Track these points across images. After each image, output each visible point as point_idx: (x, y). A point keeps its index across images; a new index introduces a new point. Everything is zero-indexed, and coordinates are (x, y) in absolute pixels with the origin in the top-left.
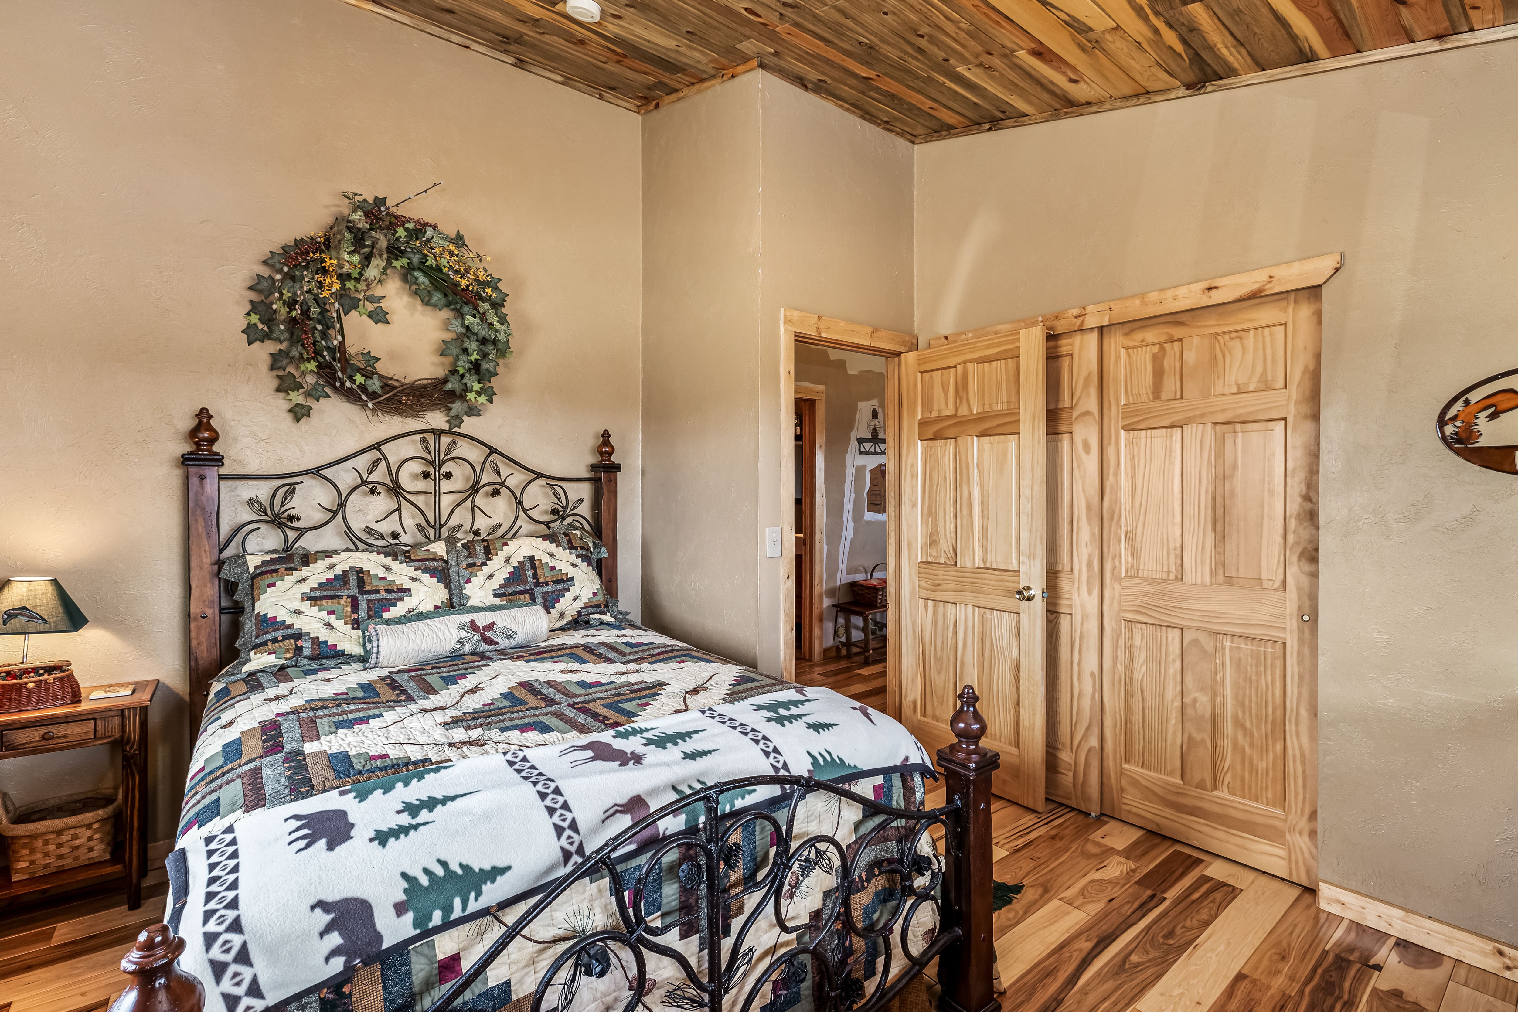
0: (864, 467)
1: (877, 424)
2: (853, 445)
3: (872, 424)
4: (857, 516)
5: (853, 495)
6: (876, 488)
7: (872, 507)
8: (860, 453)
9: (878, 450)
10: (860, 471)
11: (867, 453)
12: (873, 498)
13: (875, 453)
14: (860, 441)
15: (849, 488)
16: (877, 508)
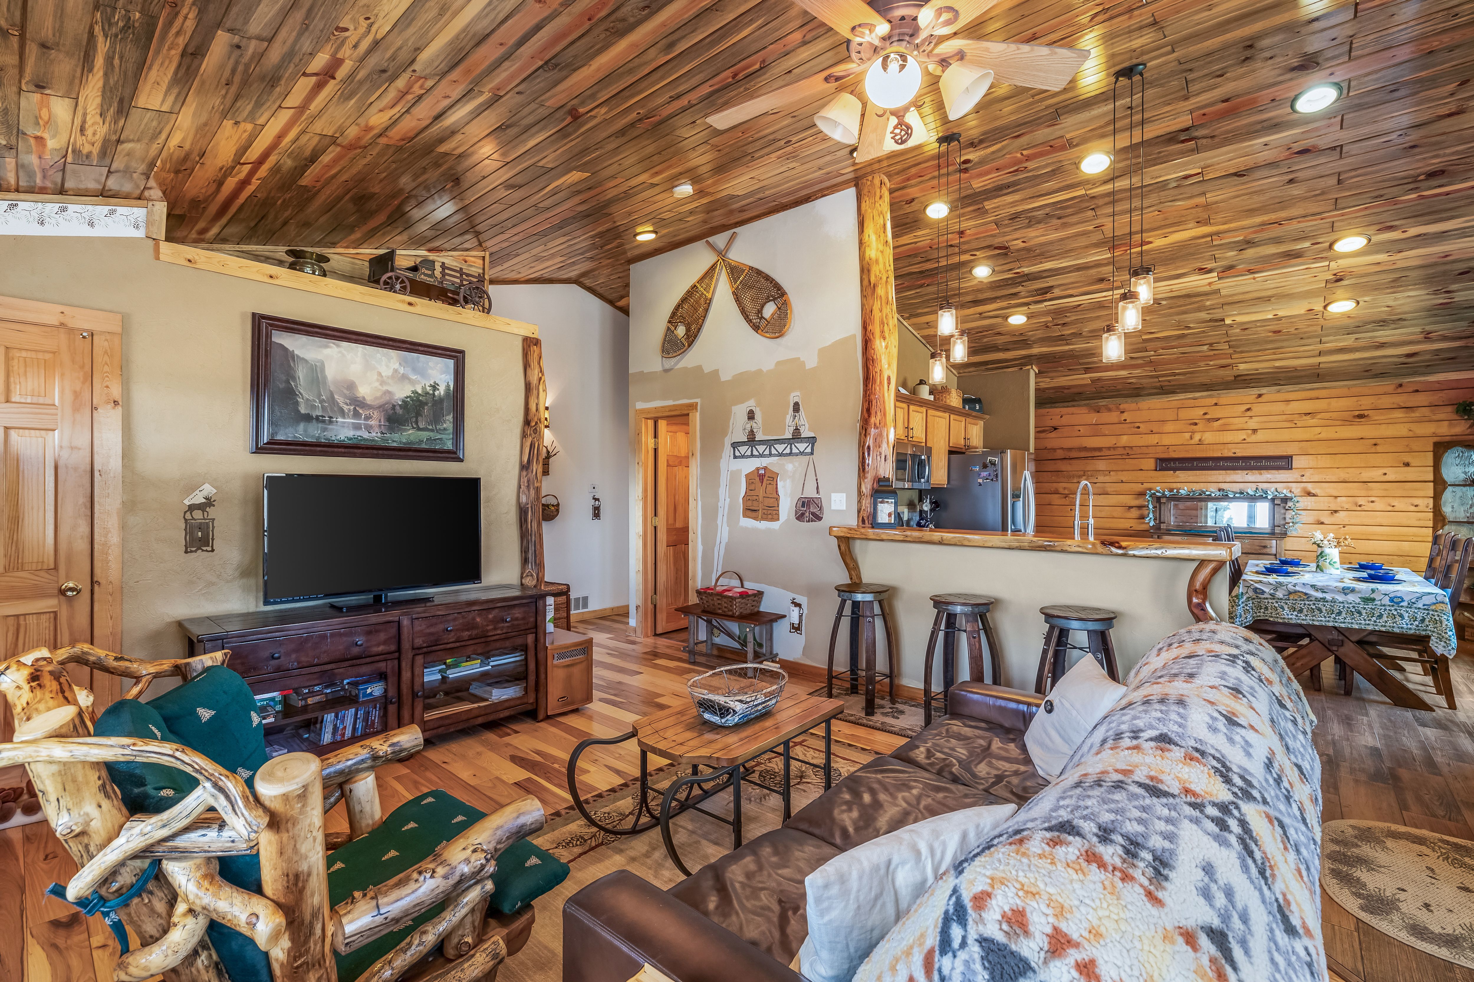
0: (740, 471)
1: (754, 425)
2: (728, 450)
3: (748, 426)
4: (732, 521)
5: (728, 500)
6: (752, 493)
7: (749, 513)
8: (735, 457)
9: (755, 453)
10: (734, 476)
11: (743, 457)
12: (750, 503)
13: (752, 456)
14: (735, 445)
15: (723, 492)
16: (754, 514)
